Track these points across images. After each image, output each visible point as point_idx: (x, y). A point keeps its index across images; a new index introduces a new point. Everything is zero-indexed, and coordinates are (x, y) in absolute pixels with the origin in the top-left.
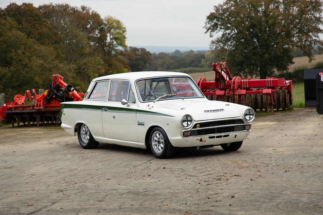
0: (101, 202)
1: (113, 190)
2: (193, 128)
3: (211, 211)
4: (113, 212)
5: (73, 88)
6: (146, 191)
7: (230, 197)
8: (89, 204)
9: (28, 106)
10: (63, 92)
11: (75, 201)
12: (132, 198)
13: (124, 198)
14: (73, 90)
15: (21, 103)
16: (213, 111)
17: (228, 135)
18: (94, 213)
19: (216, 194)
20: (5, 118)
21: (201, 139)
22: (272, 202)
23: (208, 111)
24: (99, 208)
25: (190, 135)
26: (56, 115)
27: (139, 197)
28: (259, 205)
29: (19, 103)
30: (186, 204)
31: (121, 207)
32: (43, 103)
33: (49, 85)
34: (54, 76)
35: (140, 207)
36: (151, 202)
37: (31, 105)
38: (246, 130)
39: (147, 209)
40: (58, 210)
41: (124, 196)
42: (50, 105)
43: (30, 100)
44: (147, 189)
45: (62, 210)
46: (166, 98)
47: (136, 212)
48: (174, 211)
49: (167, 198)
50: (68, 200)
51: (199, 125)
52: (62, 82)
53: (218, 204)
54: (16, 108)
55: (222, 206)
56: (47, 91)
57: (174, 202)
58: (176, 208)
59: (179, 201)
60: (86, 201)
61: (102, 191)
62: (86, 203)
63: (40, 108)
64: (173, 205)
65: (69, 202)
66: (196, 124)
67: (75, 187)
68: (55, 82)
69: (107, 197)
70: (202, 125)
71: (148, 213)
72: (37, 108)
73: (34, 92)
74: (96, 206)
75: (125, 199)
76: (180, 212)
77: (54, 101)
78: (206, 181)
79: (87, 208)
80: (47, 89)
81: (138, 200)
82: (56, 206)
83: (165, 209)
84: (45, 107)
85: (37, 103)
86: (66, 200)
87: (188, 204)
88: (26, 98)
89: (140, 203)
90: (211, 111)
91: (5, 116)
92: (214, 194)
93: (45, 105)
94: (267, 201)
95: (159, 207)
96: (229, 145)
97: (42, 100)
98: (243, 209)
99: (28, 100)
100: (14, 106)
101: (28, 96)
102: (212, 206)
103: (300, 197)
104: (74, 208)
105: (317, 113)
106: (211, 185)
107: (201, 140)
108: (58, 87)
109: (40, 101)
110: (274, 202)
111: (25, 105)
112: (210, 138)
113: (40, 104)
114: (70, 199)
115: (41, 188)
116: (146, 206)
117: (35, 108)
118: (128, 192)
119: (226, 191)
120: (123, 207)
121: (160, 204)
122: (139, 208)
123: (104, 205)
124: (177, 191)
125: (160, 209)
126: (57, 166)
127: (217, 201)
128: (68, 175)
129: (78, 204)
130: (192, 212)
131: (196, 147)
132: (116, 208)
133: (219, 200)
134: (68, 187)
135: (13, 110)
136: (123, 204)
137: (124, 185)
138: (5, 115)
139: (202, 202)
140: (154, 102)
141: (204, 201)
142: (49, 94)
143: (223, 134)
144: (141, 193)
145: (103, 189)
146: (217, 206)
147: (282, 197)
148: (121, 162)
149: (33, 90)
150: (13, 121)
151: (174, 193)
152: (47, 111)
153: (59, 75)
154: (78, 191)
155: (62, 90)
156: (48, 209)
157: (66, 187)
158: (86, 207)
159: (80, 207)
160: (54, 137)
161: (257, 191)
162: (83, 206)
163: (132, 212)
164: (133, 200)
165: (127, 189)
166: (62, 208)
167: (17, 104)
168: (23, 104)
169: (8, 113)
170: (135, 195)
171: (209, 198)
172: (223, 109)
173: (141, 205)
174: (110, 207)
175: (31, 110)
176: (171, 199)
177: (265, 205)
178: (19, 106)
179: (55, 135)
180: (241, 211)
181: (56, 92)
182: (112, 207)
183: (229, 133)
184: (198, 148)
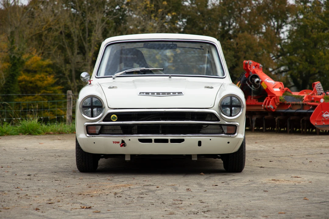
2: (104, 121)
16: (158, 93)
17: (183, 140)
21: (123, 142)
23: (148, 93)
25: (101, 133)
26: (253, 117)
33: (242, 76)
34: (245, 63)
38: (223, 135)
51: (116, 116)
66: (110, 114)
70: (122, 116)
77: (250, 97)
80: (239, 81)
90: (153, 93)
96: (196, 159)
107: (123, 144)
112: (141, 141)
140: (114, 78)
143: (169, 137)
172: (180, 93)
181: (249, 85)
183: (183, 137)
184: (128, 159)
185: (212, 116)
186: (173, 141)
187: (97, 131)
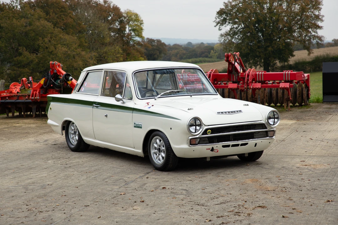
2: (203, 134)
16: (229, 112)
17: (247, 144)
21: (213, 148)
23: (222, 113)
25: (199, 143)
38: (268, 138)
46: (171, 95)
51: (210, 131)
66: (207, 130)
70: (214, 130)
90: (226, 112)
96: (247, 155)
107: (212, 150)
112: (224, 146)
131: (205, 158)
140: (155, 99)
143: (240, 142)
172: (240, 111)
183: (248, 141)
184: (208, 160)
185: (262, 126)
186: (233, 146)
187: (197, 142)
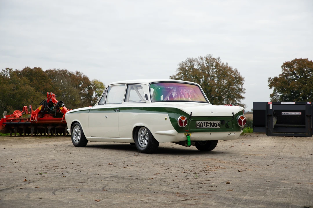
0: (82, 183)
1: (96, 174)
3: (209, 194)
4: (96, 192)
5: (63, 104)
6: (131, 176)
7: (225, 183)
8: (68, 184)
9: (24, 119)
10: (55, 108)
11: (53, 182)
12: (116, 181)
13: (107, 181)
14: (64, 106)
15: (19, 116)
18: (73, 192)
19: (208, 181)
20: (4, 128)
22: (275, 189)
24: (79, 188)
26: (48, 127)
27: (124, 180)
28: (263, 191)
29: (17, 116)
30: (178, 187)
31: (105, 188)
32: (37, 116)
33: (43, 101)
34: (48, 94)
35: (127, 188)
36: (139, 185)
37: (27, 118)
39: (134, 190)
40: (33, 189)
41: (108, 179)
42: (43, 118)
43: (27, 114)
44: (132, 175)
45: (37, 188)
47: (122, 193)
48: (166, 193)
49: (156, 182)
50: (46, 181)
52: (55, 99)
53: (214, 188)
54: (14, 120)
55: (220, 191)
56: (41, 106)
57: (164, 186)
58: (168, 191)
59: (169, 185)
60: (65, 182)
61: (83, 175)
62: (65, 184)
63: (34, 120)
64: (164, 188)
65: (47, 182)
67: (55, 172)
68: (49, 99)
69: (89, 180)
71: (137, 194)
72: (32, 120)
73: (30, 107)
74: (76, 187)
75: (109, 182)
76: (174, 194)
77: (47, 115)
78: (192, 171)
79: (66, 188)
80: (41, 105)
81: (123, 183)
82: (31, 186)
83: (156, 191)
84: (39, 120)
85: (32, 116)
86: (43, 181)
87: (180, 187)
88: (23, 113)
89: (126, 185)
91: (5, 127)
92: (205, 181)
93: (39, 118)
94: (270, 188)
95: (148, 189)
97: (37, 114)
98: (246, 194)
99: (25, 114)
100: (13, 118)
101: (25, 111)
102: (209, 190)
103: (303, 186)
104: (51, 187)
105: (266, 135)
106: (199, 174)
108: (51, 104)
109: (35, 115)
110: (278, 189)
111: (22, 118)
113: (35, 117)
114: (48, 180)
115: (20, 171)
116: (133, 188)
117: (30, 120)
118: (112, 176)
119: (218, 178)
120: (107, 187)
121: (148, 187)
122: (125, 189)
123: (85, 186)
124: (164, 177)
125: (150, 191)
126: (40, 158)
127: (211, 186)
128: (50, 164)
129: (57, 184)
130: (188, 195)
132: (99, 189)
133: (214, 185)
134: (49, 171)
135: (12, 122)
136: (107, 186)
137: (107, 171)
138: (4, 125)
139: (195, 186)
141: (197, 186)
142: (43, 109)
144: (126, 178)
145: (85, 174)
146: (214, 190)
147: (282, 185)
148: (104, 157)
149: (30, 106)
150: (11, 131)
151: (162, 178)
152: (41, 124)
153: (52, 93)
154: (58, 174)
155: (54, 106)
156: (21, 188)
157: (46, 171)
158: (64, 187)
159: (58, 187)
160: (44, 142)
161: (252, 180)
162: (62, 186)
163: (118, 193)
164: (118, 183)
165: (111, 174)
166: (37, 187)
167: (15, 116)
168: (20, 117)
169: (7, 124)
170: (120, 179)
171: (202, 183)
173: (127, 186)
174: (92, 188)
175: (27, 122)
176: (160, 183)
177: (269, 191)
178: (17, 118)
179: (45, 141)
180: (245, 196)
181: (49, 108)
182: (94, 187)
